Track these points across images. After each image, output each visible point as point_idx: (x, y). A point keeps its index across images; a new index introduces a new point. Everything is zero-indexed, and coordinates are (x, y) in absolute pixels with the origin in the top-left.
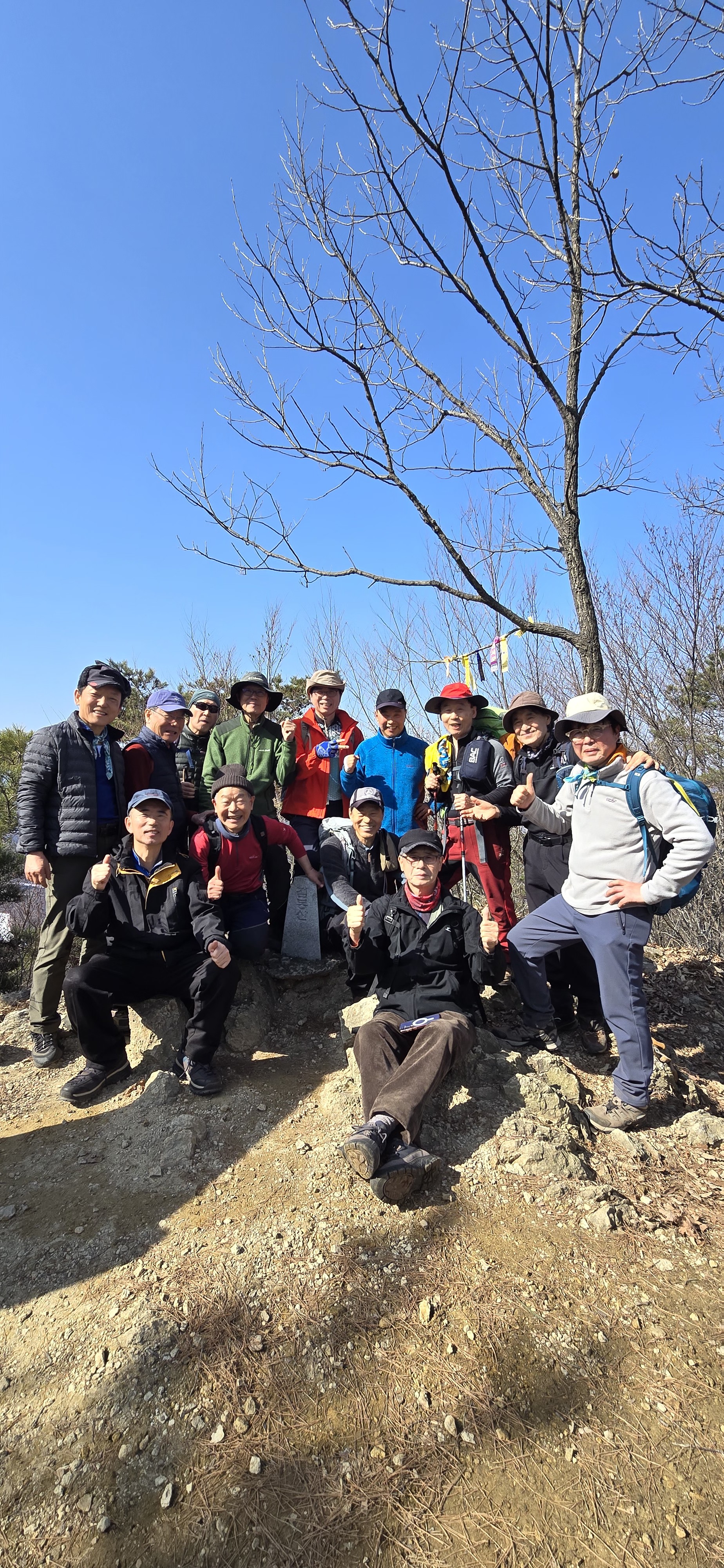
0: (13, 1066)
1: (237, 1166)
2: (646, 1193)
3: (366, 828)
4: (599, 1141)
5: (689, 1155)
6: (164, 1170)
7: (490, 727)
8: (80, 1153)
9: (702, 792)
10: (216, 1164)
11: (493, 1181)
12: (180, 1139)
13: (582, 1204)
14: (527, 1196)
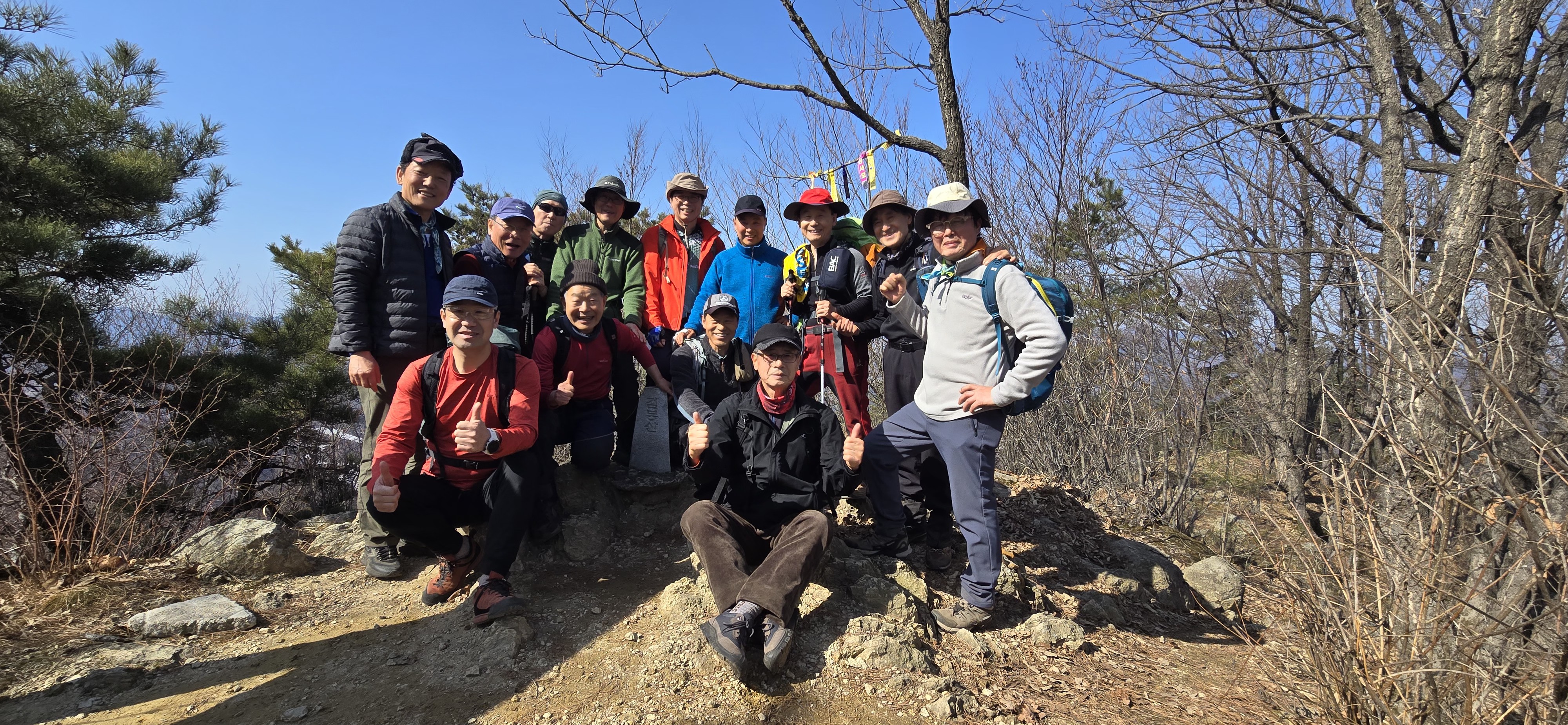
0: (325, 576)
1: (564, 665)
2: (988, 686)
3: (719, 336)
4: (944, 640)
5: (1032, 653)
6: (482, 670)
7: (850, 237)
8: (391, 655)
9: (1060, 291)
10: (541, 663)
11: (835, 675)
12: (503, 639)
13: (924, 695)
14: (868, 688)
